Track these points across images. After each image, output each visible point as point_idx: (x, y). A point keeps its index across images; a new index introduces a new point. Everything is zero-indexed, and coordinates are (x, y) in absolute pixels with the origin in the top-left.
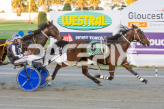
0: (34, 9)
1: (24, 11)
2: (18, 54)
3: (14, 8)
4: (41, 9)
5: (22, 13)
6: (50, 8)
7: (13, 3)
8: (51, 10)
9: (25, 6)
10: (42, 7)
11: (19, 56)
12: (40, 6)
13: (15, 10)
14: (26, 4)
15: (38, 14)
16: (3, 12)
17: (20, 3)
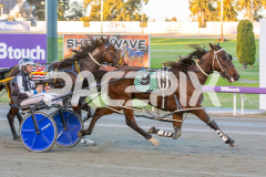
0: (230, 15)
1: (212, 19)
2: (27, 89)
3: (194, 13)
4: (241, 16)
5: (208, 23)
6: (259, 13)
7: (191, 4)
8: (261, 17)
9: (214, 10)
10: (244, 11)
11: (27, 93)
12: (239, 9)
13: (196, 16)
14: (215, 5)
15: (237, 24)
16: (175, 19)
17: (203, 4)
